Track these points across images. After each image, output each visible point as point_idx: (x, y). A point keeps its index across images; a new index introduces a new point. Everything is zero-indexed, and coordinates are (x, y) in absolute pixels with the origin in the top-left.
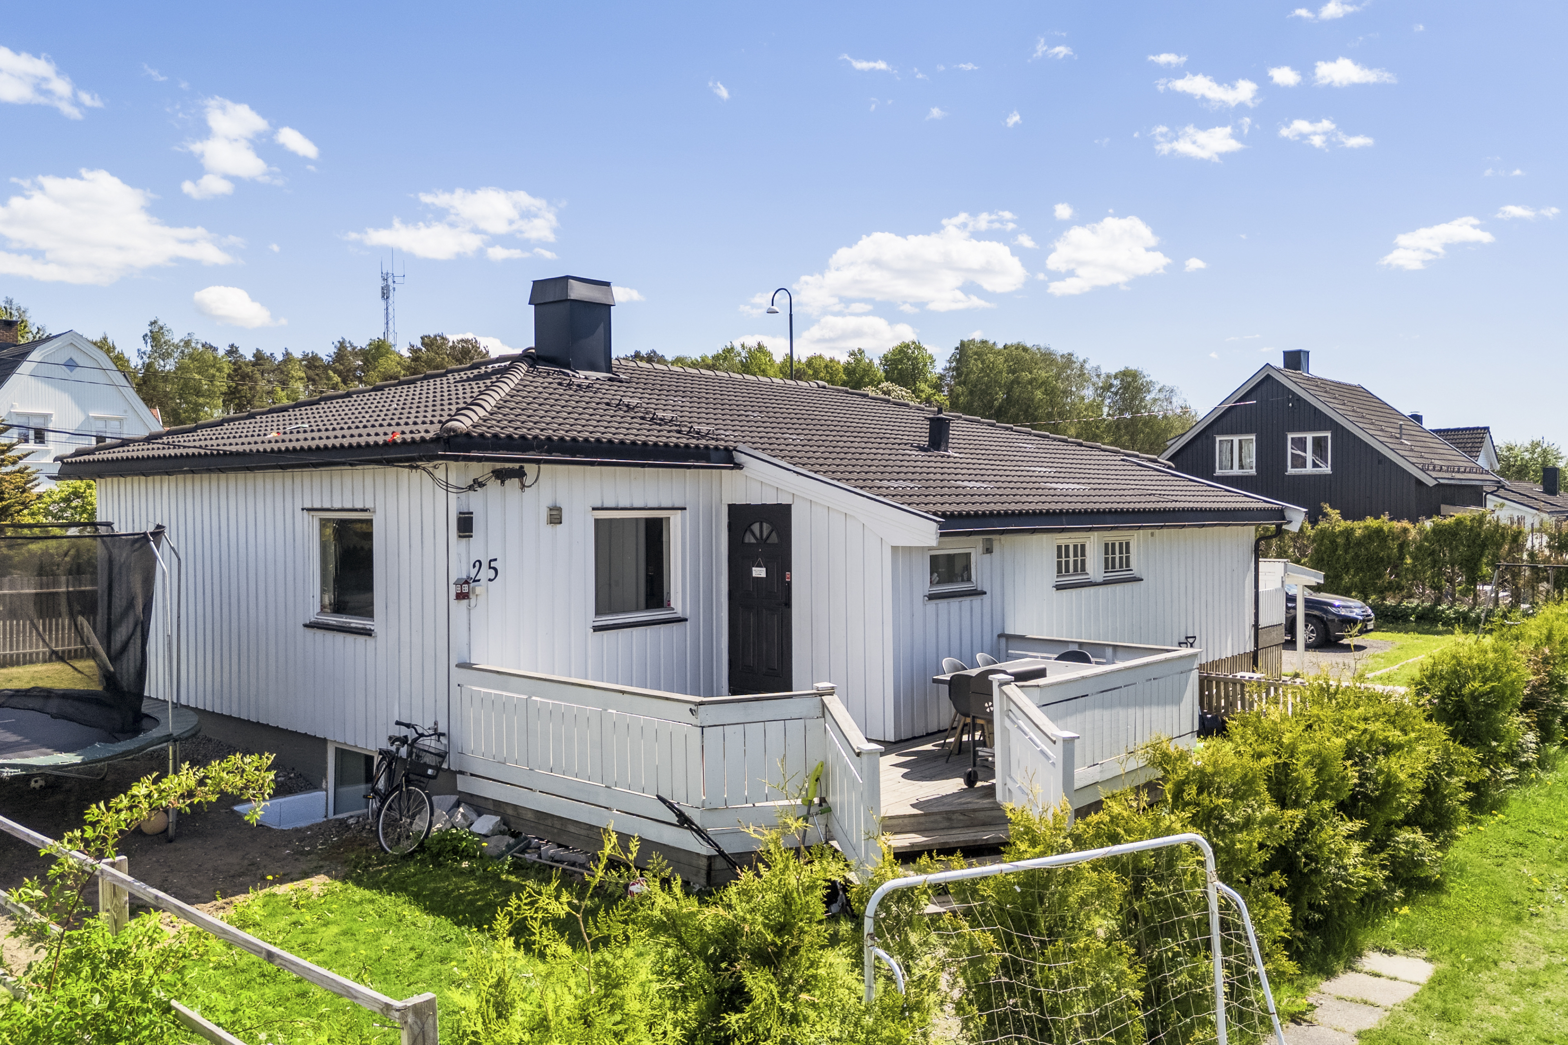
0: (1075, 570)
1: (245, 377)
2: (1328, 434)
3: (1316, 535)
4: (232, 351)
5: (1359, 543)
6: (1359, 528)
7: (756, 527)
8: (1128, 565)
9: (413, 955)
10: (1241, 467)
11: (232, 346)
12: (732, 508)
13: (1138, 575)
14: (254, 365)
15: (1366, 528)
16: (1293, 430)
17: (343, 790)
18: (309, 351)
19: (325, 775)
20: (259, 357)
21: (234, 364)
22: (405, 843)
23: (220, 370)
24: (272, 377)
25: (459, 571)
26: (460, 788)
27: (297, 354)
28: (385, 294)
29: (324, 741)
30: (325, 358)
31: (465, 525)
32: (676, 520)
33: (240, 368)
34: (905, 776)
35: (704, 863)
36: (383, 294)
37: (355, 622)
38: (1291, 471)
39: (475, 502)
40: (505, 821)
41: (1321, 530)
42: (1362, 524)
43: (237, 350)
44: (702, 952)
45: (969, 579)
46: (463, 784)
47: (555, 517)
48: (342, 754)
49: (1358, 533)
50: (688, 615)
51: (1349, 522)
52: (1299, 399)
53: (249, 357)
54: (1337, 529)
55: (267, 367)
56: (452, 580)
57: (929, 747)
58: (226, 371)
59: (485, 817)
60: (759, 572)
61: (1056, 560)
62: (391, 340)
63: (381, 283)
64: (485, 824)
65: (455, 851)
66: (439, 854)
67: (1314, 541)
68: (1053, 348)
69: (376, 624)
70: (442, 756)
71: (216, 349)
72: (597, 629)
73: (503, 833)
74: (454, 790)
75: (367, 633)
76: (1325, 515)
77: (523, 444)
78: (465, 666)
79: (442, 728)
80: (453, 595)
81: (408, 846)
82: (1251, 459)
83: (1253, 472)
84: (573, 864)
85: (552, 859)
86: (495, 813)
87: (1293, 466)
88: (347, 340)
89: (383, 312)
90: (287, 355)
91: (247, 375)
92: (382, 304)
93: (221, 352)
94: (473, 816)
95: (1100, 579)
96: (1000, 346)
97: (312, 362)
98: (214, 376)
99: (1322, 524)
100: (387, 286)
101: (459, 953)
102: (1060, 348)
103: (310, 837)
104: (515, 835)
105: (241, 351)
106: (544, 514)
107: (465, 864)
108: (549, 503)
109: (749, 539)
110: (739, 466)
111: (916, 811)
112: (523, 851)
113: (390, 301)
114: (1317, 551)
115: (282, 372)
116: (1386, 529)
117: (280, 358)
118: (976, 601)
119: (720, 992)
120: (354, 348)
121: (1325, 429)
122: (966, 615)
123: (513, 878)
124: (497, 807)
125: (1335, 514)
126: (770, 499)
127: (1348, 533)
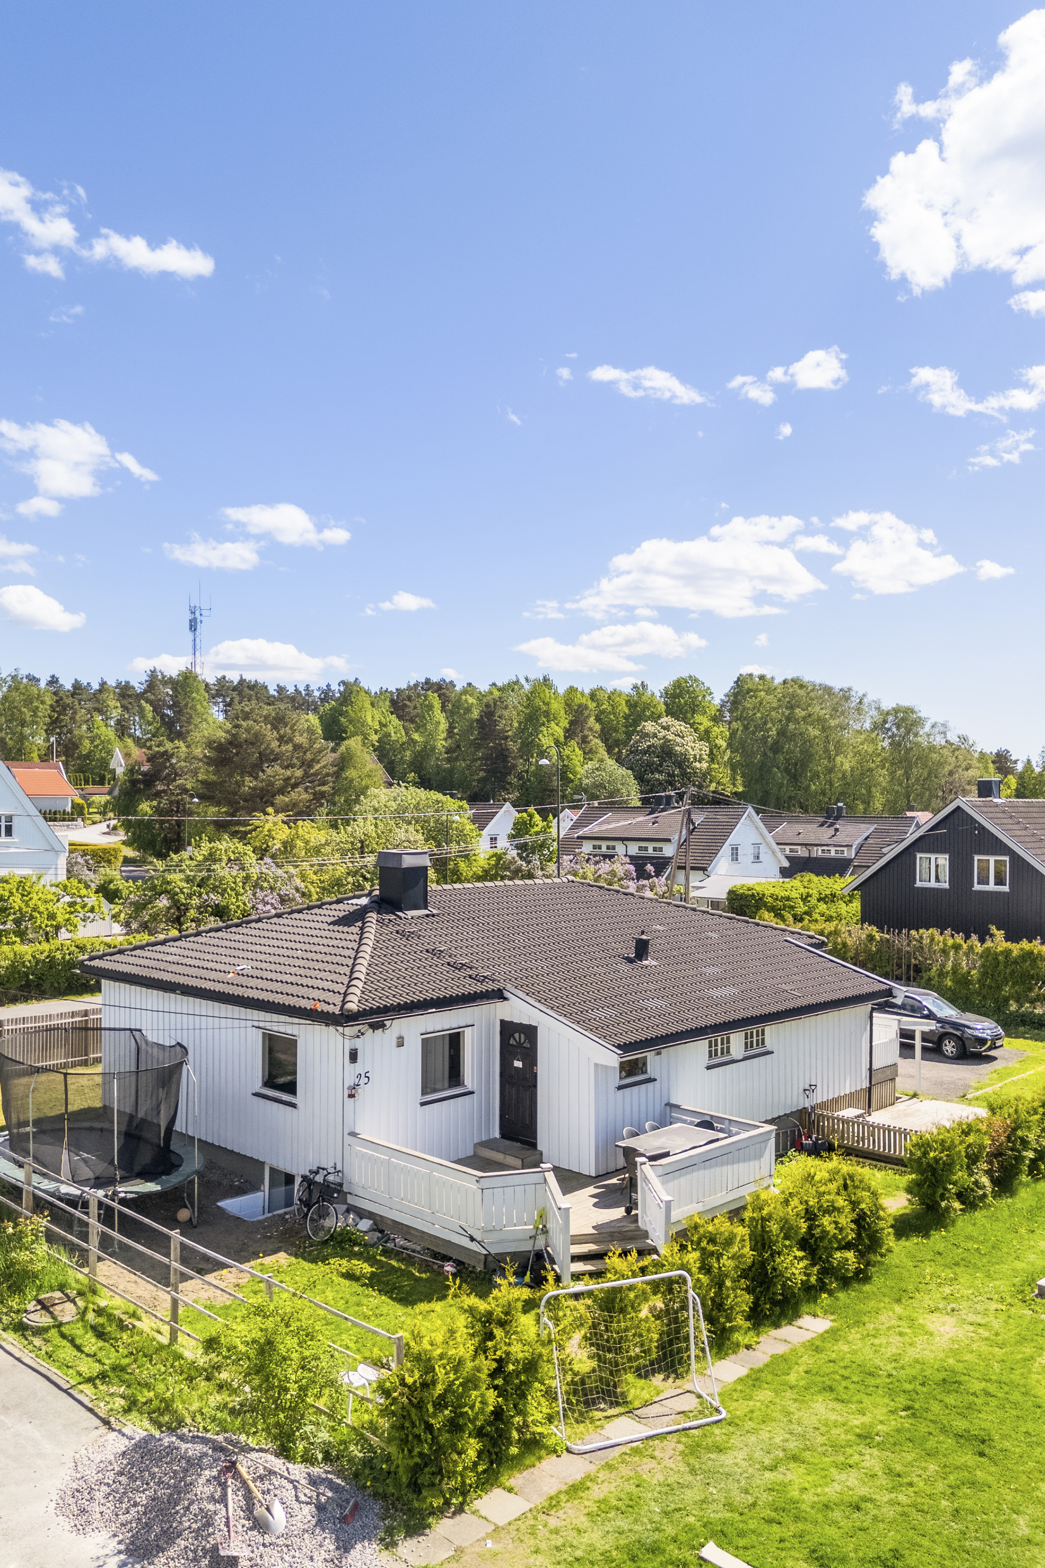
0: (722, 1053)
1: (65, 707)
2: (1007, 858)
3: (983, 952)
4: (53, 681)
5: (1015, 962)
6: (1016, 949)
7: (517, 1035)
8: (763, 1043)
9: (343, 1302)
10: (937, 879)
11: (53, 677)
12: (503, 1022)
13: (770, 1050)
14: (73, 695)
15: (1022, 949)
16: (979, 854)
17: (274, 1190)
18: (123, 679)
19: (263, 1182)
20: (77, 686)
21: (55, 694)
22: (321, 1234)
23: (43, 703)
24: (89, 705)
25: (349, 1082)
26: (349, 1201)
27: (112, 683)
28: (193, 626)
29: (263, 1163)
30: (136, 685)
31: (354, 1056)
32: (468, 1032)
33: (61, 699)
34: (595, 1205)
35: (483, 1258)
36: (191, 626)
37: (285, 1097)
38: (977, 887)
39: (358, 1043)
40: (375, 1223)
41: (987, 948)
42: (1019, 946)
43: (57, 681)
44: (480, 1320)
45: (646, 1072)
46: (350, 1200)
47: (400, 1043)
48: (273, 1170)
49: (1015, 953)
50: (475, 1089)
51: (1009, 943)
52: (984, 828)
53: (68, 686)
54: (1000, 949)
55: (84, 697)
56: (346, 1086)
57: (614, 1181)
58: (49, 702)
59: (364, 1220)
60: (518, 1064)
61: (707, 1049)
62: (198, 670)
63: (189, 616)
64: (365, 1225)
65: (350, 1240)
66: (341, 1242)
67: (981, 957)
68: (829, 683)
69: (299, 1100)
70: (341, 1185)
71: (38, 680)
72: (423, 1104)
73: (374, 1230)
74: (345, 1202)
75: (294, 1106)
76: (992, 936)
77: (386, 1010)
78: (353, 1134)
79: (339, 1168)
80: (346, 1095)
81: (322, 1236)
82: (945, 874)
83: (946, 886)
84: (414, 1251)
85: (401, 1247)
86: (370, 1218)
87: (979, 883)
88: (158, 669)
89: (191, 643)
90: (103, 684)
91: (68, 705)
92: (190, 635)
93: (43, 684)
94: (358, 1219)
95: (741, 1057)
96: (778, 680)
97: (125, 692)
98: (37, 708)
99: (989, 944)
100: (195, 619)
101: (365, 1301)
102: (837, 684)
103: (268, 1226)
104: (382, 1232)
105: (61, 681)
106: (394, 1042)
107: (356, 1249)
108: (397, 1035)
109: (512, 1042)
110: (506, 999)
111: (595, 1232)
112: (386, 1242)
113: (197, 633)
114: (983, 966)
115: (98, 701)
116: (1035, 951)
117: (96, 686)
118: (650, 1085)
119: (486, 1334)
120: (164, 677)
121: (1005, 855)
122: (643, 1095)
123: (383, 1259)
124: (370, 1215)
125: (999, 934)
126: (525, 1022)
127: (1007, 953)
